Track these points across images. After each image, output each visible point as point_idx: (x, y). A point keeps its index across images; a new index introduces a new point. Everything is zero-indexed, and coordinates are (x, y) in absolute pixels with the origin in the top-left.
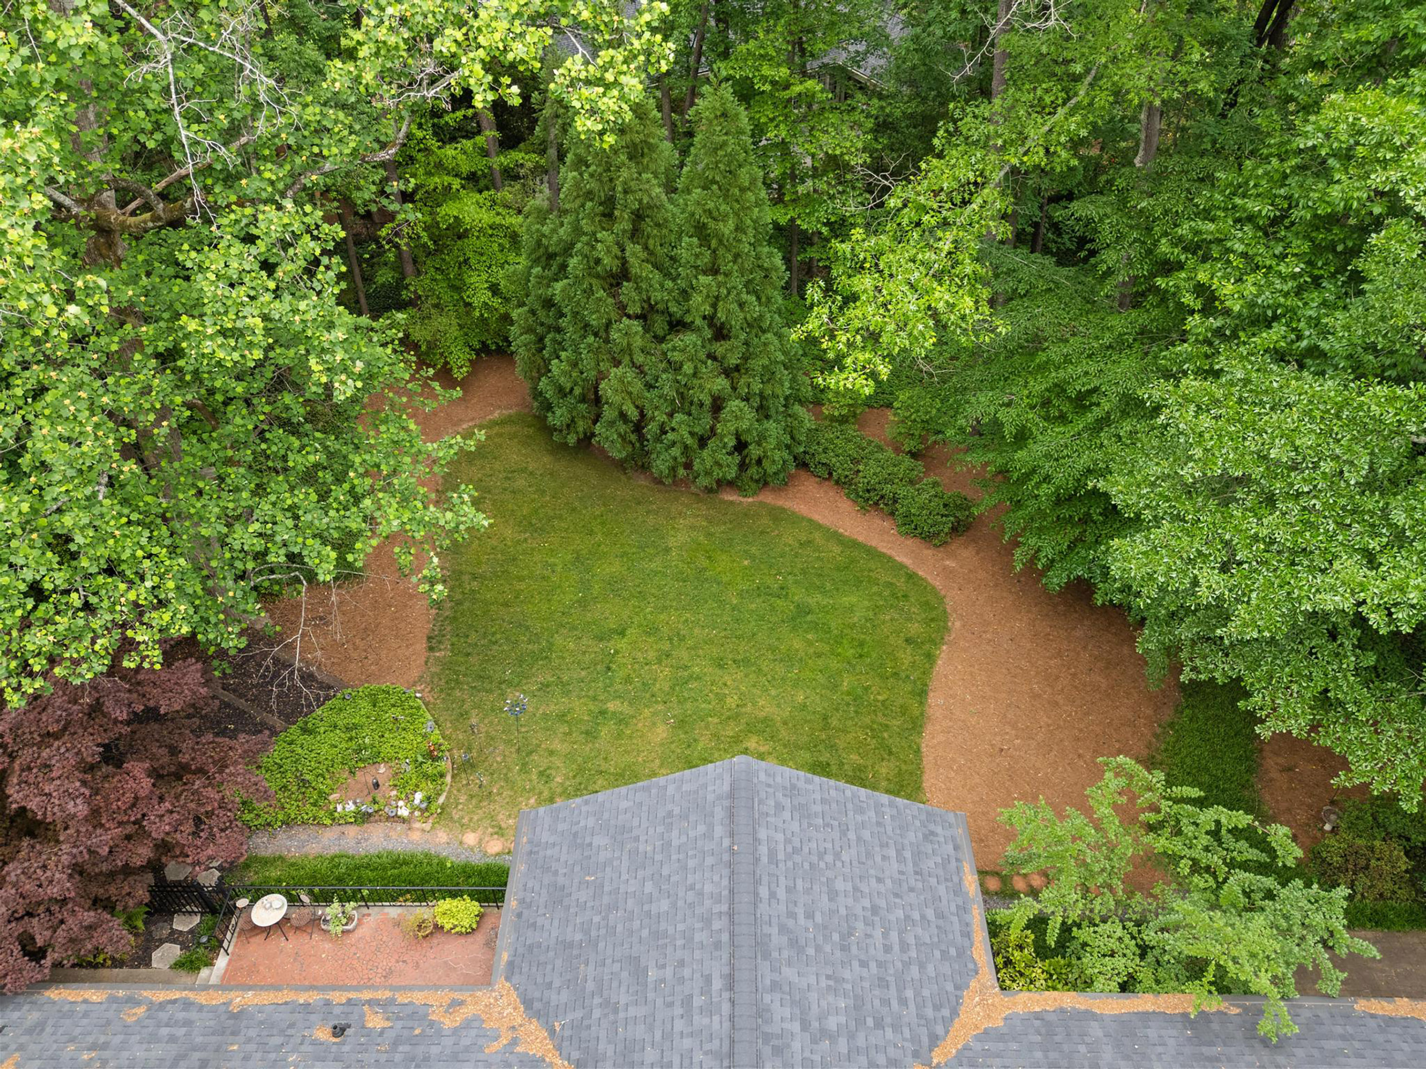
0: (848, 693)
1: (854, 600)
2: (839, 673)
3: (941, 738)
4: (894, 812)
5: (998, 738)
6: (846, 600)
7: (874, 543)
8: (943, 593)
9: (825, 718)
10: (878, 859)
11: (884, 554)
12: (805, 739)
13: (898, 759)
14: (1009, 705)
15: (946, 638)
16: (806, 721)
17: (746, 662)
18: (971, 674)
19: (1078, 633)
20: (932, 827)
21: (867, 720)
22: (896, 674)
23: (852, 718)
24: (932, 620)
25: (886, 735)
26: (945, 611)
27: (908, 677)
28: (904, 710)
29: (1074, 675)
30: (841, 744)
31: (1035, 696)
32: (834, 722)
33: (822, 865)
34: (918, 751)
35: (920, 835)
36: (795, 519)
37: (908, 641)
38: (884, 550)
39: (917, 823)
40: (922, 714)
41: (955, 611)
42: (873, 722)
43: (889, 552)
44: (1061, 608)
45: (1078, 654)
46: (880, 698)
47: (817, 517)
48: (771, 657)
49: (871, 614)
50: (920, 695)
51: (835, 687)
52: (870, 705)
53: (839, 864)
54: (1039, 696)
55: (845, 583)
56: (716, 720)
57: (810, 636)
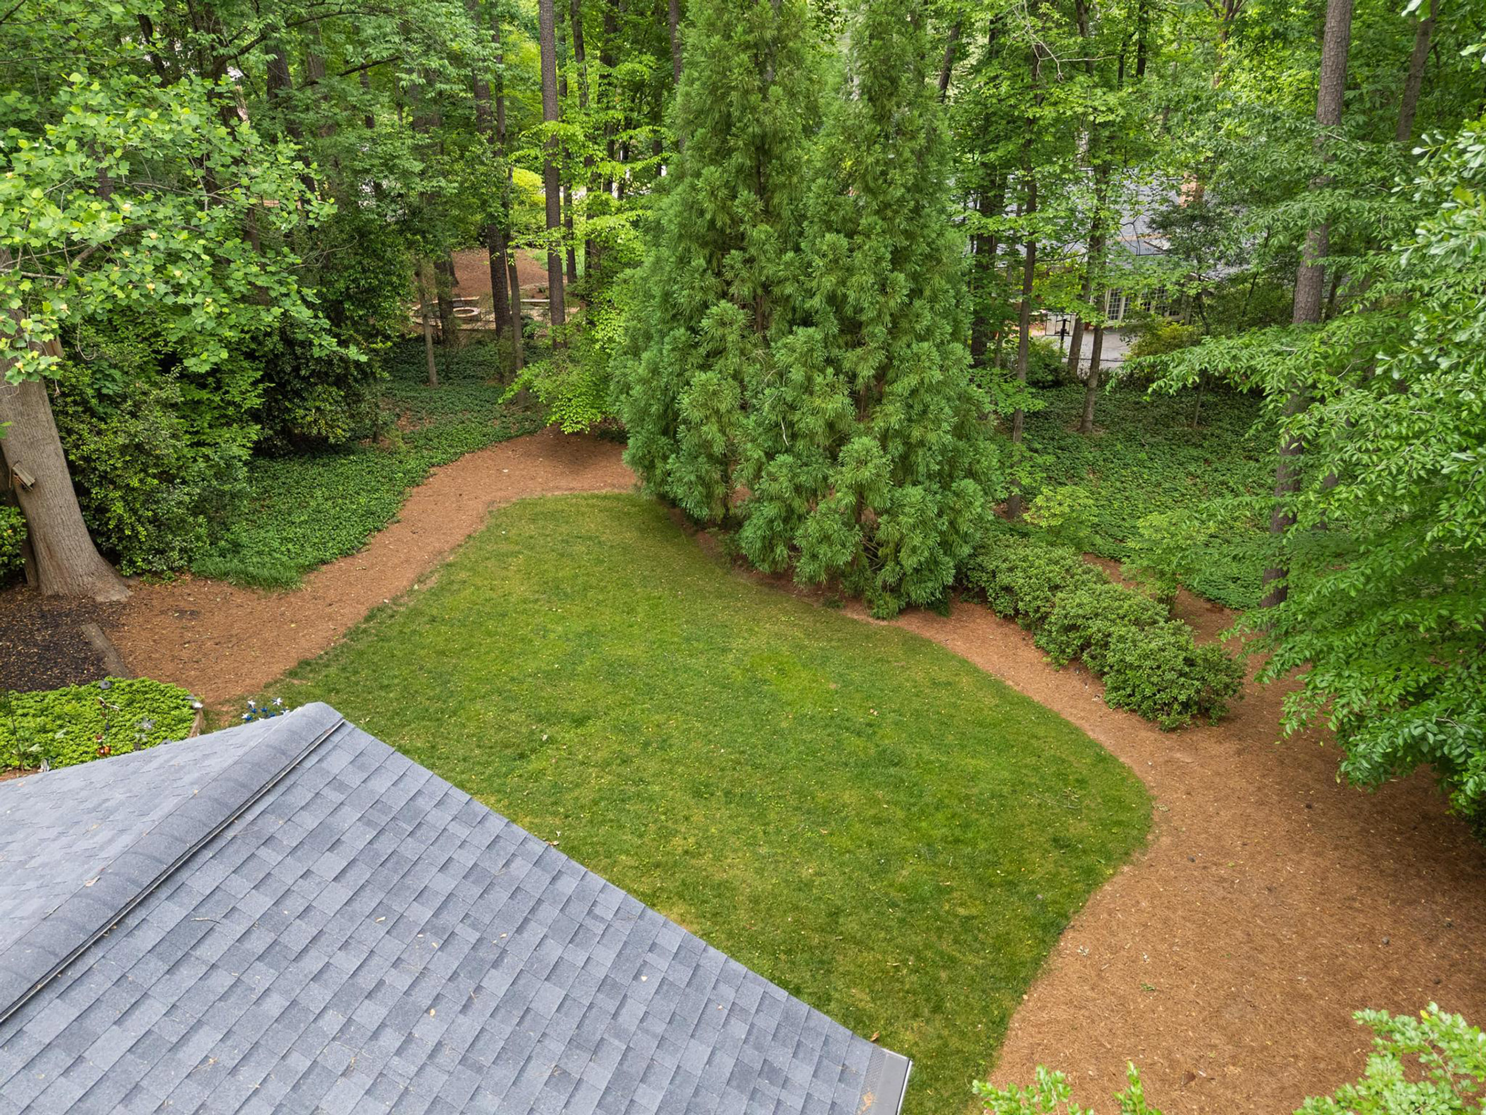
0: (903, 888)
1: (982, 764)
2: (902, 854)
3: (1062, 1013)
4: (682, 975)
5: (1191, 1051)
6: (971, 763)
7: (1056, 707)
8: (1155, 792)
9: (835, 914)
10: (539, 1072)
11: (1067, 724)
12: (779, 935)
13: (949, 1023)
14: (1234, 997)
15: (1136, 855)
16: (796, 908)
17: (747, 799)
18: (1165, 921)
19: (1418, 912)
20: (781, 1057)
21: (918, 940)
22: (1010, 885)
23: (888, 930)
24: (1119, 823)
25: (944, 975)
26: (1148, 817)
27: (1032, 893)
28: (1002, 942)
29: (1397, 982)
30: (843, 963)
31: (1296, 996)
32: (851, 925)
33: (333, 1021)
34: (1000, 1024)
35: (726, 1062)
36: (943, 656)
37: (1056, 841)
38: (1072, 719)
39: (739, 1029)
40: (1037, 962)
41: (1168, 821)
42: (927, 946)
43: (1078, 723)
44: (1389, 864)
45: (1414, 947)
46: (962, 911)
47: (977, 660)
48: (794, 803)
49: (1006, 790)
50: (1044, 928)
51: (881, 870)
52: (938, 918)
53: (391, 1040)
54: (1307, 998)
55: (985, 742)
56: (631, 862)
57: (880, 793)
